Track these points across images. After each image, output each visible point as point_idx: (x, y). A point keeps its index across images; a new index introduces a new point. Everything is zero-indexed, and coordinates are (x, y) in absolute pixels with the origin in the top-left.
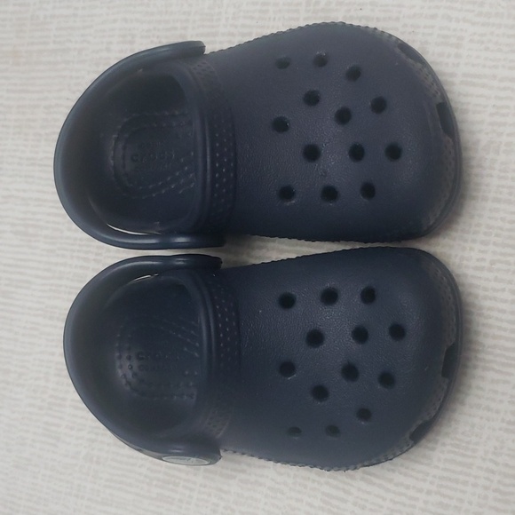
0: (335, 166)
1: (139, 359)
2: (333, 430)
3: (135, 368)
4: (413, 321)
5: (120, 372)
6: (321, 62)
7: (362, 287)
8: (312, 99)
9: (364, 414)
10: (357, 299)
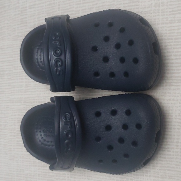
0: (114, 65)
1: (44, 132)
2: (115, 161)
3: (43, 136)
4: (145, 123)
5: (37, 137)
6: (111, 25)
7: (125, 110)
8: (107, 39)
9: (126, 156)
10: (124, 114)
